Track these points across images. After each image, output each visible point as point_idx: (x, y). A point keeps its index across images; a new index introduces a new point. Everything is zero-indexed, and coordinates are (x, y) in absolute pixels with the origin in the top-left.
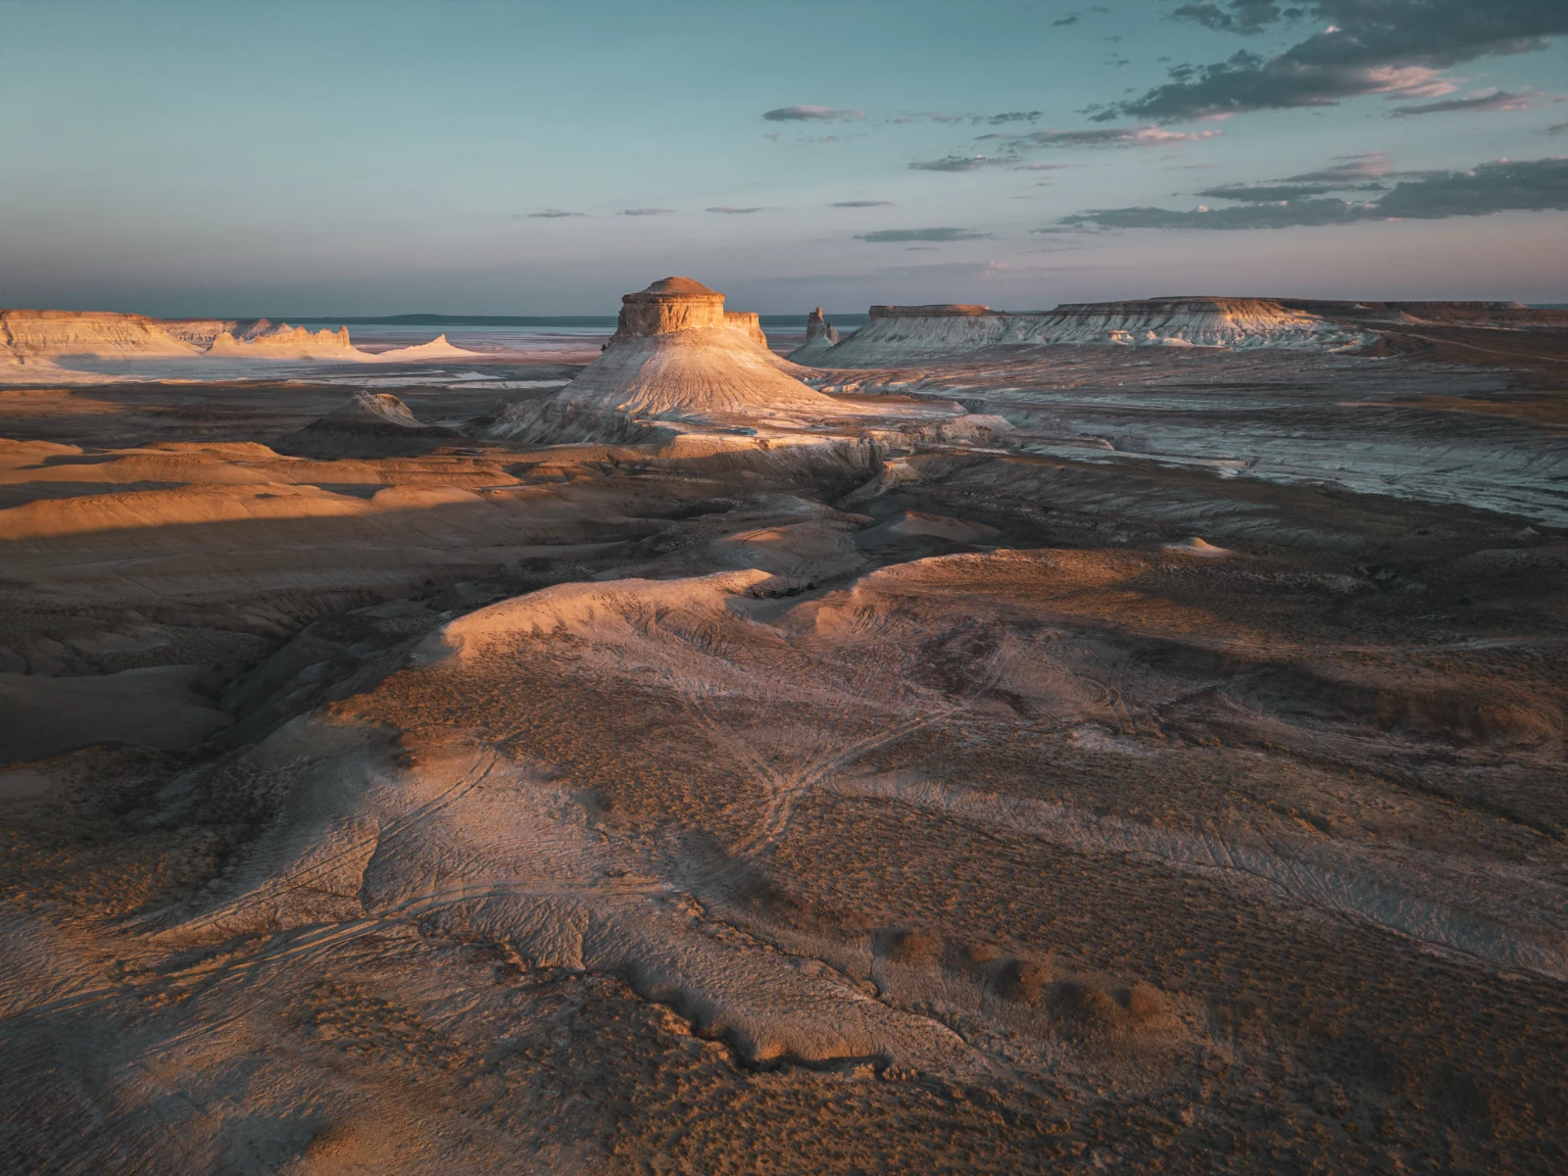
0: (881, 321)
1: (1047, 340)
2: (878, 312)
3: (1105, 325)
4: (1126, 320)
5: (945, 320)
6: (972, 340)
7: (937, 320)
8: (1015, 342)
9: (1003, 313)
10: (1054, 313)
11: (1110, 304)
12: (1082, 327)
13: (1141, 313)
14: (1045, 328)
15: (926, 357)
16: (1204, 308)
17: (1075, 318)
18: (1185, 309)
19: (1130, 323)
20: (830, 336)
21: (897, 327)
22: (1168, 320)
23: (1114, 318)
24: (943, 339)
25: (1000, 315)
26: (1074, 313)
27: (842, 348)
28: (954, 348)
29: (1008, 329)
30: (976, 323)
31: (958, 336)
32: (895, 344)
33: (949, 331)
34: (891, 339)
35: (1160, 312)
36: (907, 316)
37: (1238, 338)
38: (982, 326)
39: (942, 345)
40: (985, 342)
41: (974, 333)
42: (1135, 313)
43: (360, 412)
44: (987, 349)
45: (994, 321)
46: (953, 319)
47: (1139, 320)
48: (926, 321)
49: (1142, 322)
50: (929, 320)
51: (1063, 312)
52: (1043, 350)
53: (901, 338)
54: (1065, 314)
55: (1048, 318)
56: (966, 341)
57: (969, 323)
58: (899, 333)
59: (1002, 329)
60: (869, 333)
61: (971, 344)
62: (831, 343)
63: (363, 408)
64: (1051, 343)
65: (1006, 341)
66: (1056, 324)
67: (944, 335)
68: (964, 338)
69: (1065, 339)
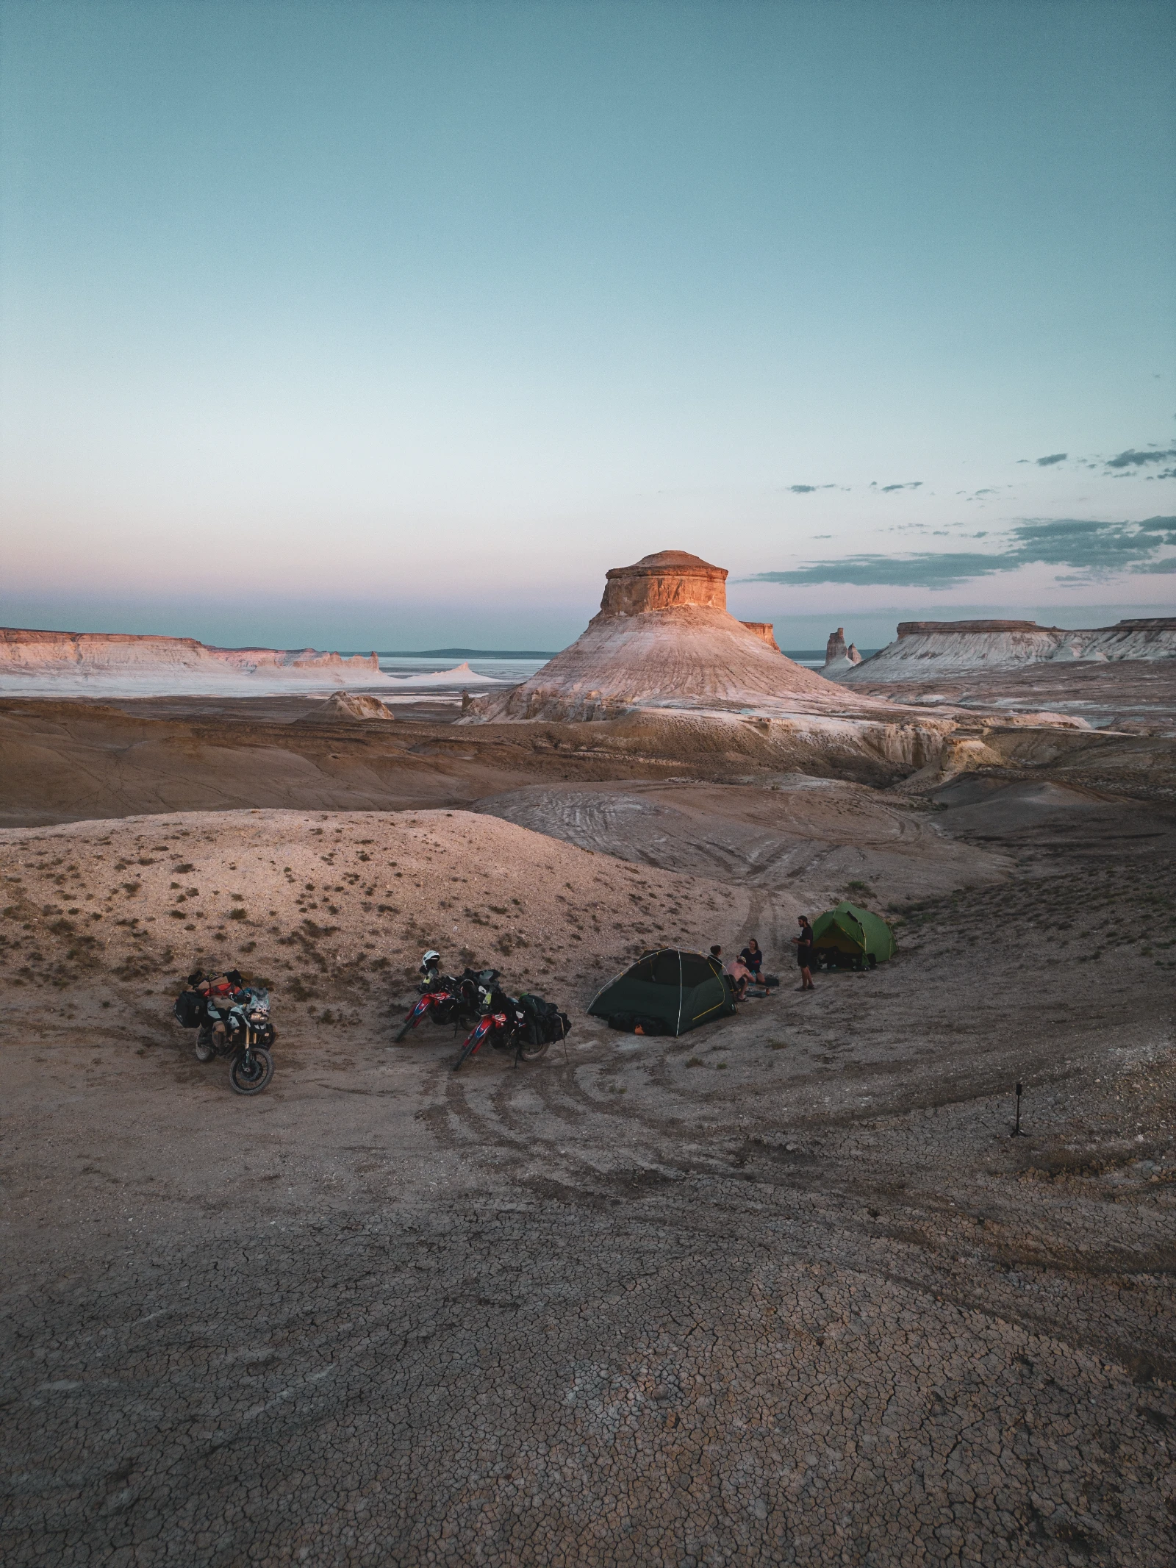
0: (910, 639)
1: (1110, 658)
2: (907, 629)
5: (985, 636)
6: (1018, 657)
7: (977, 636)
8: (1069, 659)
9: (1054, 629)
10: (1116, 629)
12: (1153, 644)
14: (1105, 645)
15: (963, 674)
17: (1143, 633)
20: (852, 658)
21: (931, 643)
24: (983, 656)
25: (1051, 631)
26: (1141, 629)
27: (865, 667)
28: (997, 666)
29: (1060, 646)
30: (1022, 639)
31: (1001, 652)
32: (926, 662)
33: (990, 648)
34: (922, 656)
36: (941, 633)
38: (1029, 643)
39: (981, 662)
40: (1032, 660)
41: (1020, 649)
43: (336, 713)
44: (1037, 666)
45: (1044, 637)
46: (994, 635)
48: (963, 637)
50: (967, 636)
51: (1127, 628)
52: (1105, 667)
53: (934, 655)
54: (1130, 630)
55: (1108, 634)
56: (1011, 658)
57: (1014, 639)
58: (932, 650)
59: (1054, 646)
60: (896, 650)
61: (1016, 662)
62: (852, 664)
63: (341, 709)
64: (1115, 659)
65: (1057, 659)
66: (1119, 641)
67: (985, 651)
68: (1009, 655)
69: (1132, 656)
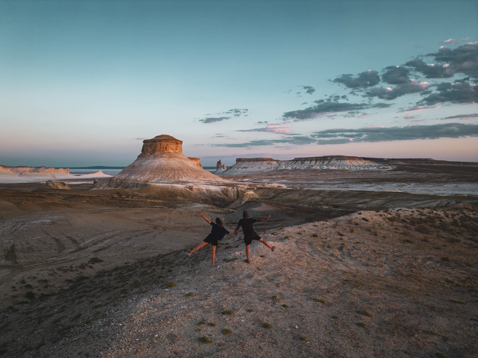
0: (240, 163)
1: (292, 168)
2: (239, 160)
3: (310, 164)
4: (316, 162)
5: (260, 162)
6: (268, 168)
7: (257, 162)
8: (282, 169)
9: (278, 160)
10: (293, 160)
11: (311, 158)
12: (303, 164)
13: (321, 160)
14: (291, 165)
15: (254, 173)
16: (341, 158)
17: (300, 162)
18: (335, 159)
19: (318, 163)
20: (224, 168)
21: (245, 164)
22: (330, 162)
23: (312, 161)
24: (259, 168)
25: (277, 161)
26: (300, 160)
27: (228, 171)
28: (263, 171)
29: (279, 165)
30: (269, 163)
31: (264, 167)
32: (244, 170)
33: (261, 166)
34: (243, 168)
35: (327, 160)
36: (248, 161)
37: (352, 167)
38: (271, 164)
39: (259, 170)
40: (272, 169)
41: (269, 166)
42: (319, 160)
43: (48, 188)
44: (274, 171)
45: (275, 162)
46: (262, 162)
47: (320, 162)
48: (254, 163)
49: (321, 163)
50: (255, 162)
51: (296, 160)
52: (291, 171)
53: (246, 168)
54: (297, 161)
55: (292, 162)
56: (267, 169)
57: (267, 163)
58: (246, 166)
59: (278, 165)
60: (236, 166)
61: (268, 170)
62: (224, 170)
63: (50, 186)
64: (294, 169)
65: (279, 169)
66: (295, 164)
67: (260, 167)
68: (266, 168)
69: (298, 168)
